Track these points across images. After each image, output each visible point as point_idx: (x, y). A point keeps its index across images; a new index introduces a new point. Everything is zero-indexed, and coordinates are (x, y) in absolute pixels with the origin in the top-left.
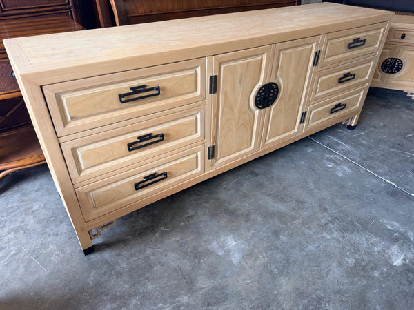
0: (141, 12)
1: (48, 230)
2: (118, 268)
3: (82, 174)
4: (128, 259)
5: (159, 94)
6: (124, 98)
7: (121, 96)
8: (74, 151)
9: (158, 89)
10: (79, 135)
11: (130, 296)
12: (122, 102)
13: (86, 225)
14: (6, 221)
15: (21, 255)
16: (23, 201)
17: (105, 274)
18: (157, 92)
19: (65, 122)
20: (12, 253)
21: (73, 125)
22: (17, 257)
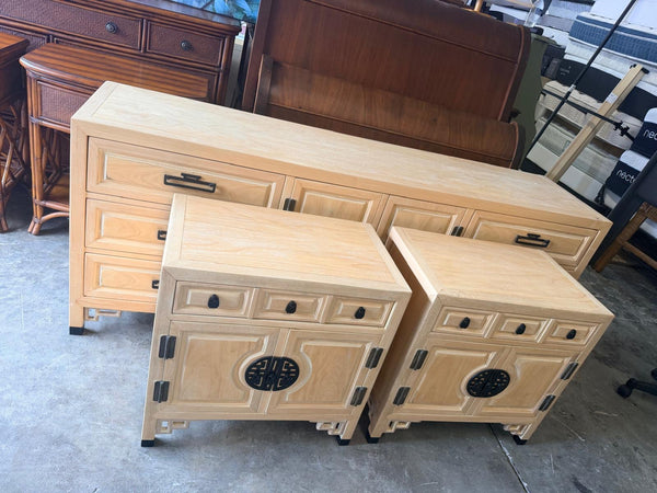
0: (288, 103)
1: (58, 292)
2: (91, 365)
3: (99, 241)
4: (109, 362)
5: (213, 191)
6: (169, 180)
7: (167, 177)
8: (100, 212)
9: (214, 186)
10: (110, 198)
11: (78, 397)
12: (166, 183)
13: (83, 299)
14: (29, 263)
15: (15, 302)
16: (59, 252)
17: (74, 362)
18: (211, 189)
19: (100, 180)
20: (9, 296)
21: (109, 186)
22: (9, 302)
